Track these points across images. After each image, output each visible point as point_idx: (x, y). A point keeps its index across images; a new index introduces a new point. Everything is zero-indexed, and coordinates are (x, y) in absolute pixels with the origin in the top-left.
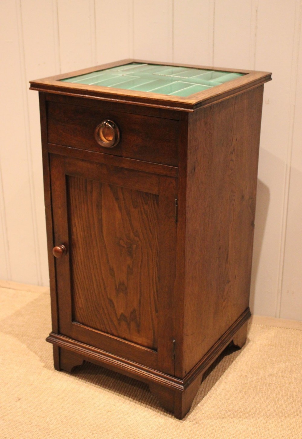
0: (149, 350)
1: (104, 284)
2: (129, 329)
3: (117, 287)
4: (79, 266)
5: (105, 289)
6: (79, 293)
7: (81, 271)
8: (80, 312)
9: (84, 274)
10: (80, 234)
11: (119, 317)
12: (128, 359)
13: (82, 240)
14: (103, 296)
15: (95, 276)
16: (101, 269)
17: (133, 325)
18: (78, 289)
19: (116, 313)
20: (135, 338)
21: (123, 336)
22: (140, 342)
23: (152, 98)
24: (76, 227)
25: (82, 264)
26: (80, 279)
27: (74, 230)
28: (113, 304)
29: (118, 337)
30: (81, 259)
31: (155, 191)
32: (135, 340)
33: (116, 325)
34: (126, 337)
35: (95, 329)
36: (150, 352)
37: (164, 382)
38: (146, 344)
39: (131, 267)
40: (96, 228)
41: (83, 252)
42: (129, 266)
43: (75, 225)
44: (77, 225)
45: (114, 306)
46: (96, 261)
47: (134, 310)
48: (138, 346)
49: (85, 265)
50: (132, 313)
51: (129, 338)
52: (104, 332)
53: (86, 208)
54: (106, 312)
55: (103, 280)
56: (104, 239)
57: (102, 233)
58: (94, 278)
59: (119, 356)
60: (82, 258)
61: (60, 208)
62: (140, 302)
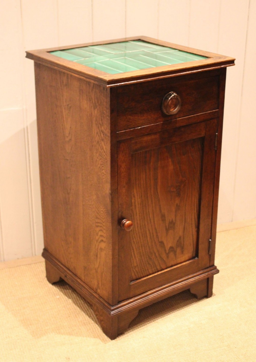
0: (191, 261)
1: (156, 233)
2: (175, 255)
3: (167, 228)
4: (135, 230)
5: (157, 236)
6: (134, 254)
7: (137, 234)
8: (135, 271)
9: (139, 235)
10: (138, 201)
11: (167, 252)
12: (177, 279)
13: (140, 206)
14: (155, 243)
15: (149, 230)
16: (154, 221)
17: (178, 250)
18: (134, 251)
19: (165, 250)
20: (179, 260)
21: (171, 265)
22: (183, 260)
23: (211, 63)
24: (135, 197)
25: (138, 227)
26: (136, 241)
27: (133, 201)
28: (164, 244)
29: (166, 268)
30: (137, 223)
31: (203, 135)
32: (179, 261)
33: (165, 259)
34: (173, 264)
35: (148, 276)
36: (193, 261)
37: (206, 275)
38: (187, 259)
39: (179, 204)
40: (152, 189)
41: (139, 215)
42: (177, 205)
43: (134, 197)
44: (136, 194)
45: (164, 245)
46: (151, 216)
47: (180, 238)
48: (184, 263)
49: (141, 227)
50: (178, 241)
51: (175, 263)
52: (155, 273)
53: (144, 176)
54: (157, 255)
55: (156, 229)
56: (158, 194)
57: (157, 189)
58: (148, 232)
59: (170, 282)
60: (139, 222)
61: (125, 187)
62: (184, 228)
